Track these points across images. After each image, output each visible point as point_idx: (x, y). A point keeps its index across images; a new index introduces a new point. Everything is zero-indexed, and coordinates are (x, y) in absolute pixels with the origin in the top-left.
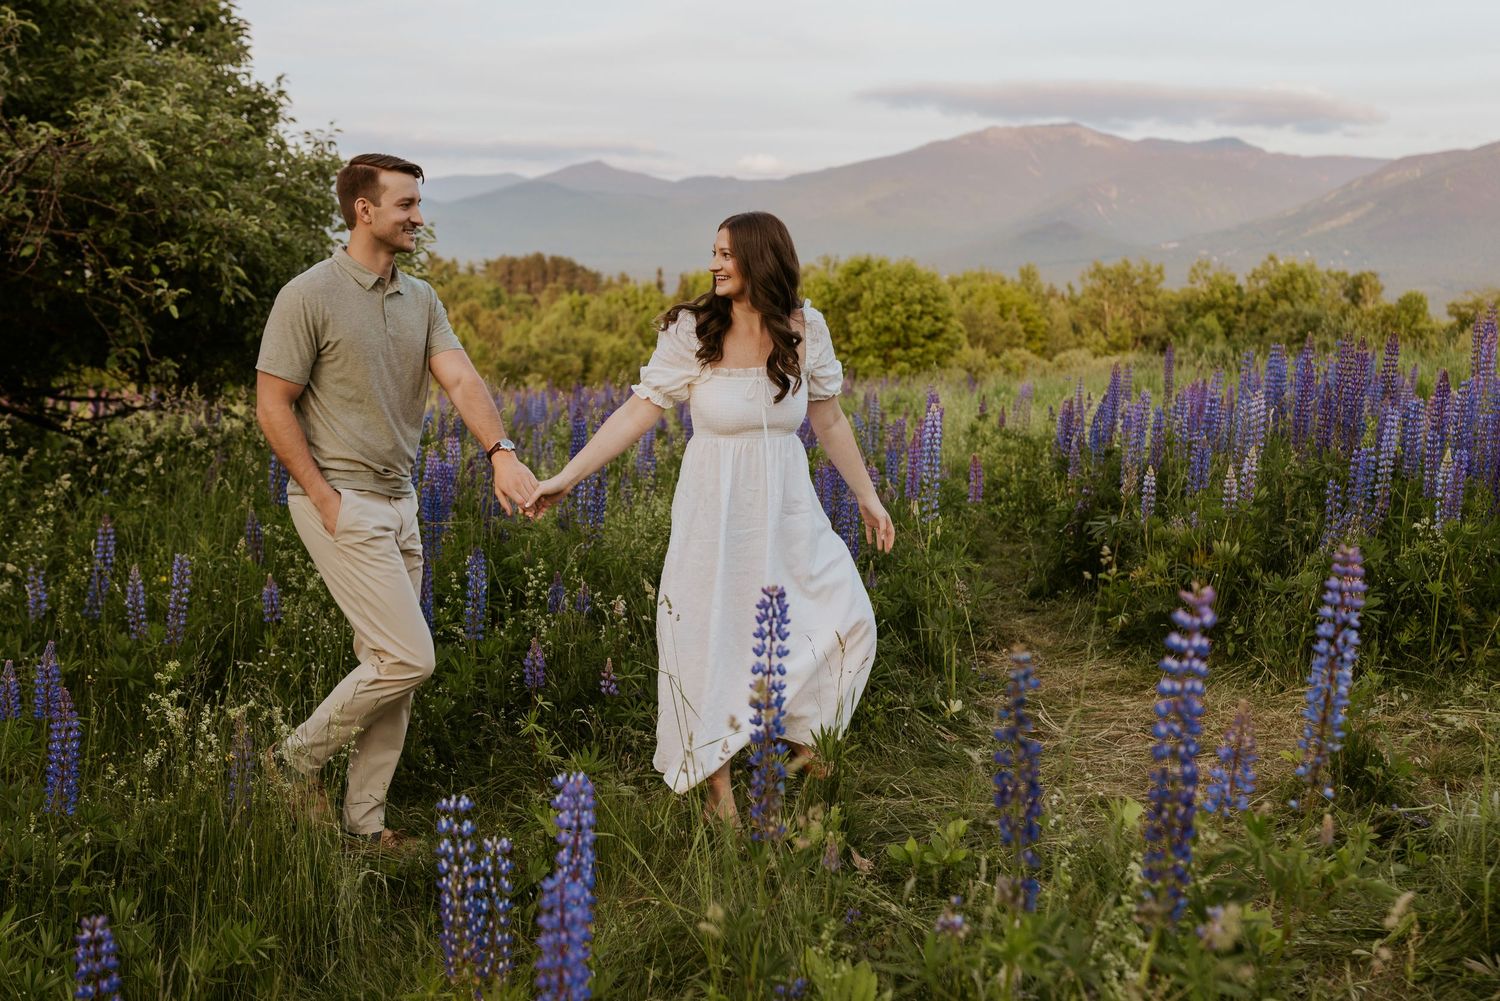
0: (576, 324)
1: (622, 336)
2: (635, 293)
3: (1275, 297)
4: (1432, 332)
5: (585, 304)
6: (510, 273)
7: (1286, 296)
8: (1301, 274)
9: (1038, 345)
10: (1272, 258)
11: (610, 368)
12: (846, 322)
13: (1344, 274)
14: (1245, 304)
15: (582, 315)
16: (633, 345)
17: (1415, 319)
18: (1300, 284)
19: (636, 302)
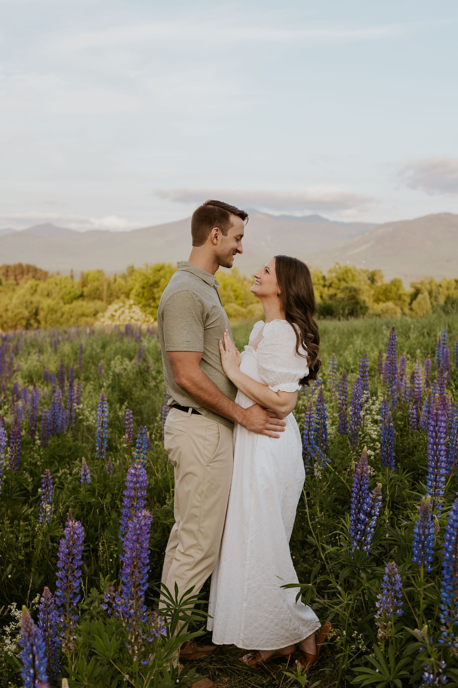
0: (32, 294)
1: (54, 299)
2: (61, 280)
3: (339, 280)
4: (405, 294)
5: (37, 285)
6: (7, 271)
7: (344, 280)
8: (350, 270)
9: (240, 302)
10: (337, 264)
11: (47, 314)
12: (153, 293)
13: (367, 271)
14: (327, 283)
15: (36, 290)
16: (58, 303)
17: (398, 289)
18: (350, 275)
19: (61, 284)
